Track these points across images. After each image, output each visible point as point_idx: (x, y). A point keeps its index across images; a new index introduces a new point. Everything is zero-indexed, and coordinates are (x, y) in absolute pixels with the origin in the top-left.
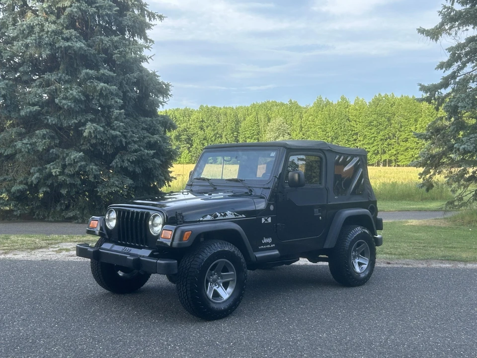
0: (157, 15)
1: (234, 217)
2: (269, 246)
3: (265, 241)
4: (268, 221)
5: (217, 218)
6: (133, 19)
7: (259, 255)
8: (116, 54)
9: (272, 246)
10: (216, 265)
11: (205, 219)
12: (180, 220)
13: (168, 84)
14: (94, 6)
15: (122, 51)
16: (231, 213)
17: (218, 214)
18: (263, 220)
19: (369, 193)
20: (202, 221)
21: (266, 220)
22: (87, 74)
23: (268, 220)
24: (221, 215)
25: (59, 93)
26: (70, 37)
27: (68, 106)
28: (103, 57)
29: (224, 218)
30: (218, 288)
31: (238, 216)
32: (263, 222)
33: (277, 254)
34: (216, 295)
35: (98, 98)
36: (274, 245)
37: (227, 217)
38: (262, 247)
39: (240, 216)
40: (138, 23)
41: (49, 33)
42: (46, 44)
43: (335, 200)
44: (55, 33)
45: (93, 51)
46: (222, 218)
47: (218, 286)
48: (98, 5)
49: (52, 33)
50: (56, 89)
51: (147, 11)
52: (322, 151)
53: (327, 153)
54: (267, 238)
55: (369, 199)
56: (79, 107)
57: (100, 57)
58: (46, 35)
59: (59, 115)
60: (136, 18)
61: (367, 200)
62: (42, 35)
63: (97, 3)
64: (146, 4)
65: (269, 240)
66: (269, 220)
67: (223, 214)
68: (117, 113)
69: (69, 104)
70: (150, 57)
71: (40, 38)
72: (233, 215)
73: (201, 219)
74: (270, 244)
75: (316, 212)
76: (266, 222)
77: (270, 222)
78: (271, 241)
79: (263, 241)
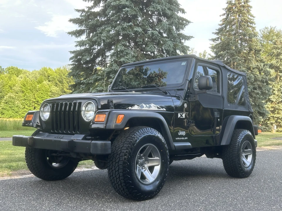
1: (157, 109)
2: (183, 138)
3: (181, 133)
4: (182, 117)
5: (143, 109)
7: (177, 144)
10: (145, 148)
11: (133, 108)
12: (112, 107)
16: (154, 105)
17: (144, 105)
18: (179, 116)
19: (249, 106)
21: (181, 116)
23: (182, 115)
24: (147, 106)
29: (149, 109)
30: (144, 171)
31: (160, 109)
32: (179, 117)
33: (189, 146)
36: (187, 138)
37: (151, 109)
39: (162, 109)
43: (228, 107)
46: (147, 109)
47: (144, 170)
52: (219, 66)
53: (222, 68)
54: (182, 131)
55: (249, 109)
61: (248, 111)
65: (183, 133)
66: (184, 116)
67: (148, 106)
72: (156, 107)
73: (130, 108)
74: (184, 137)
75: (216, 115)
76: (181, 117)
77: (184, 117)
78: (185, 134)
79: (179, 134)
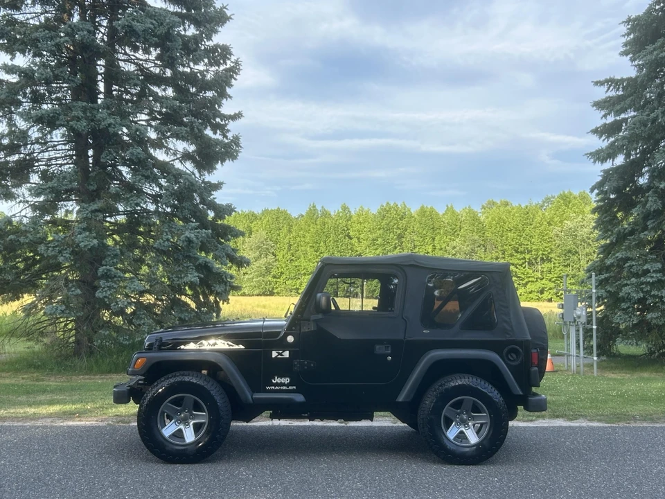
1: (227, 347)
2: (285, 388)
3: (277, 380)
4: (283, 355)
7: (260, 396)
9: (290, 388)
18: (274, 354)
19: (506, 329)
21: (280, 354)
29: (213, 347)
32: (273, 356)
34: (179, 434)
36: (295, 387)
38: (273, 388)
43: (424, 334)
53: (407, 269)
54: (281, 376)
55: (505, 336)
61: (502, 339)
65: (286, 380)
66: (286, 354)
74: (288, 385)
75: (379, 349)
76: (280, 356)
77: (288, 356)
78: (289, 381)
79: (273, 381)
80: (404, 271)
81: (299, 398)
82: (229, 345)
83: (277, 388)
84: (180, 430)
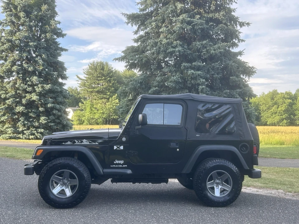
0: (245, 23)
1: (88, 143)
2: (121, 166)
3: (117, 162)
4: (120, 148)
5: (75, 144)
6: (220, 29)
8: (204, 52)
9: (124, 166)
10: (61, 173)
11: (66, 144)
13: (253, 67)
14: (192, 25)
15: (208, 49)
16: (86, 141)
17: (76, 141)
18: (115, 147)
19: (240, 134)
20: (64, 145)
22: (184, 66)
24: (78, 142)
25: (169, 79)
26: (177, 45)
27: (171, 86)
28: (197, 55)
29: (81, 144)
31: (92, 143)
32: (115, 149)
34: (62, 192)
35: (190, 80)
36: (126, 166)
37: (83, 143)
38: (115, 166)
39: (94, 144)
40: (224, 31)
41: (164, 45)
42: (162, 51)
43: (197, 137)
44: (168, 44)
45: (189, 52)
46: (79, 144)
47: (67, 187)
48: (194, 23)
49: (166, 44)
50: (168, 77)
51: (239, 22)
52: (184, 101)
53: (187, 102)
54: (119, 160)
55: (240, 138)
56: (179, 86)
57: (195, 55)
58: (163, 46)
59: (170, 92)
60: (223, 27)
61: (238, 140)
62: (161, 47)
63: (194, 22)
64: (237, 18)
65: (122, 162)
66: (122, 148)
67: (80, 141)
68: (200, 88)
69: (172, 85)
70: (242, 51)
71: (160, 48)
72: (88, 142)
73: (63, 143)
74: (123, 165)
75: (173, 145)
76: (118, 149)
78: (123, 163)
79: (114, 162)
80: (186, 102)
81: (129, 172)
82: (90, 143)
83: (116, 166)
84: (63, 190)
